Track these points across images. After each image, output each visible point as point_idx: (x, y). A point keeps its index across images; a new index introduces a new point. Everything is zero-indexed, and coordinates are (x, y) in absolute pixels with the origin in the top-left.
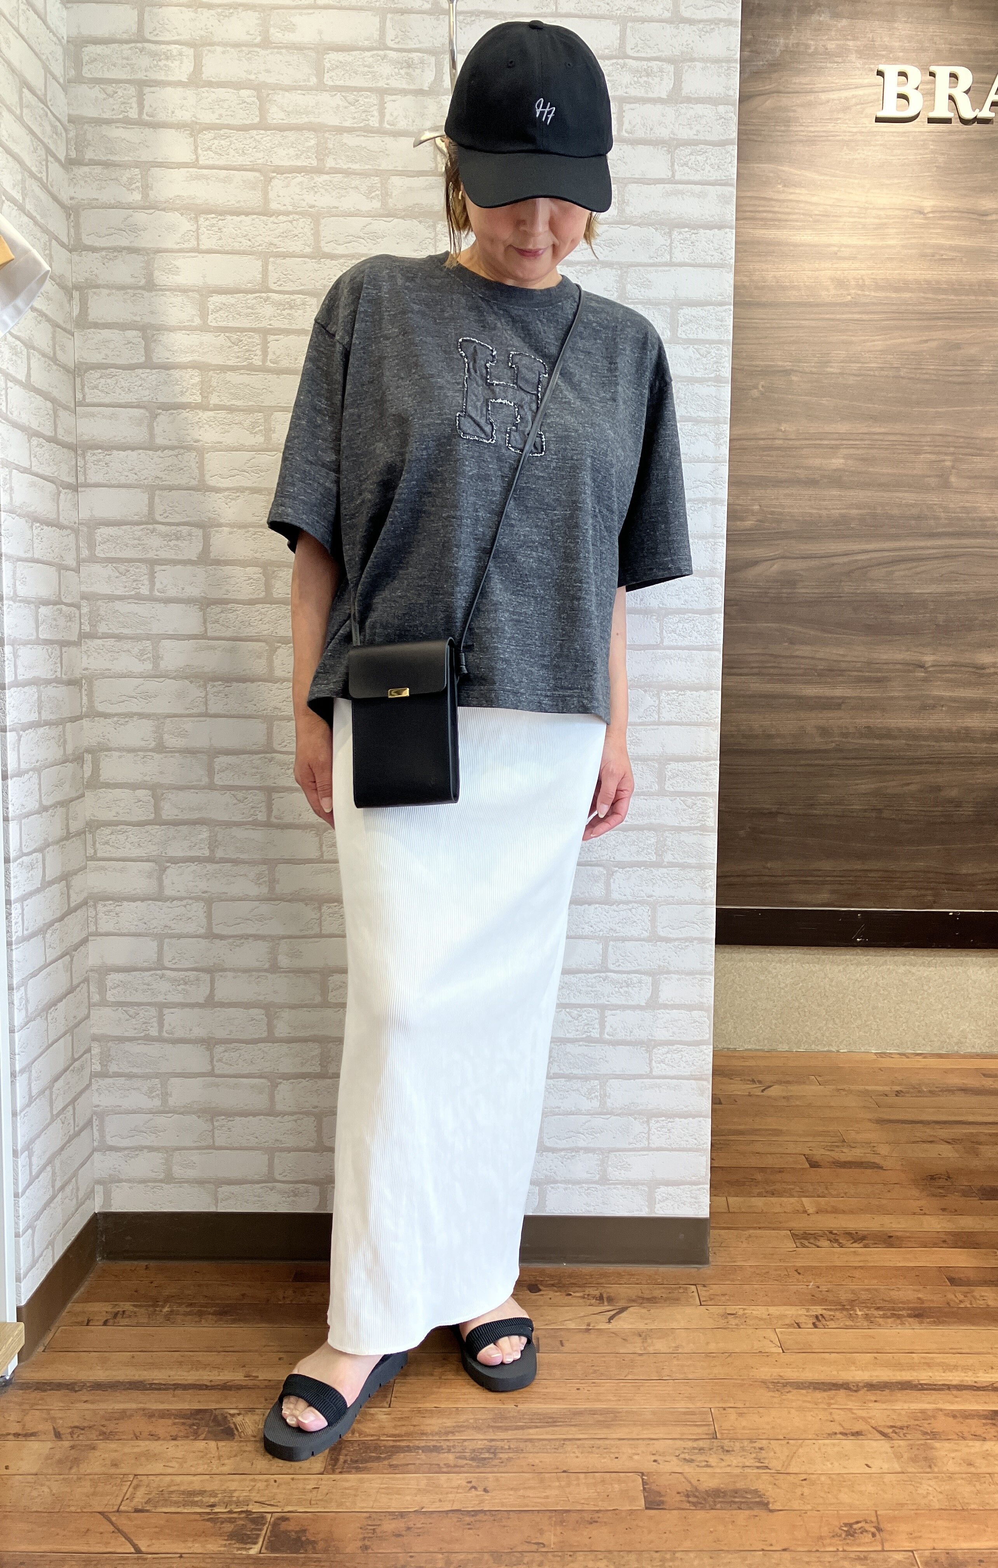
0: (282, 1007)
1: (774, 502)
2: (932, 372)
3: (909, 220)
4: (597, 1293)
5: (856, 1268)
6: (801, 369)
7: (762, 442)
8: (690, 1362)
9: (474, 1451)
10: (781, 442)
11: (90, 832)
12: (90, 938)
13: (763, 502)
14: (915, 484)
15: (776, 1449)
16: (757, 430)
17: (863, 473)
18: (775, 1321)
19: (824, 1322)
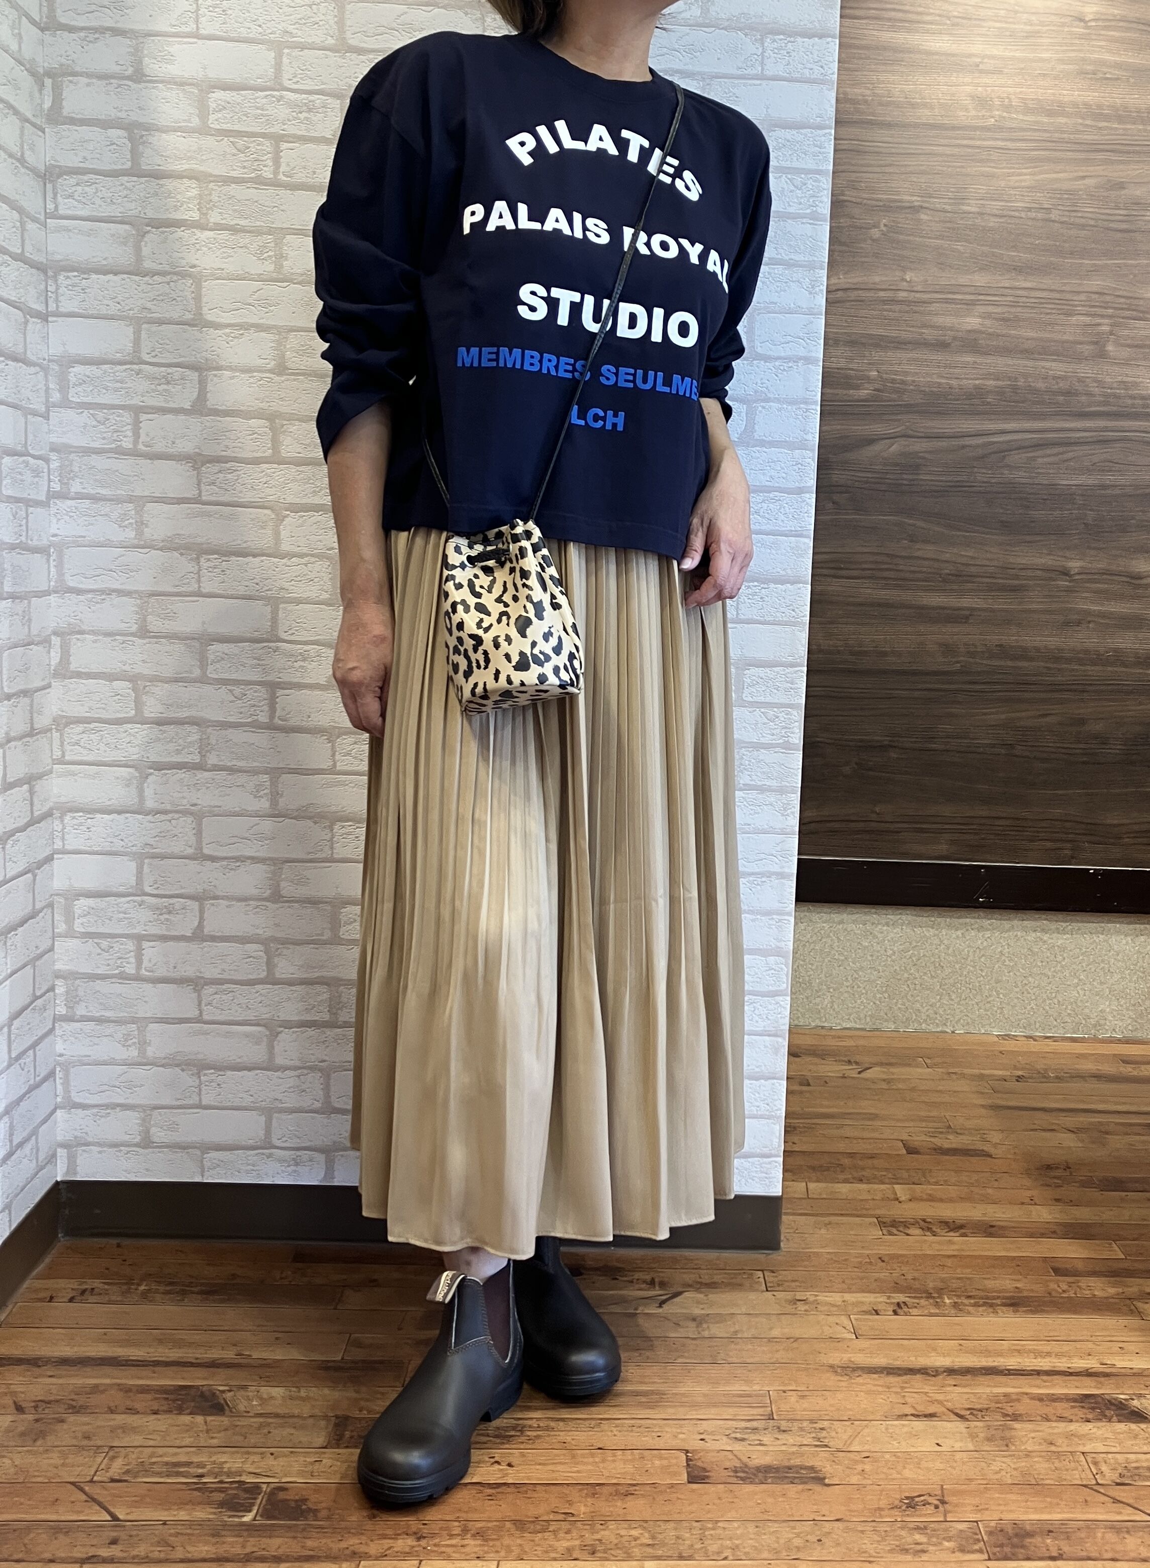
0: (286, 942)
1: (896, 368)
2: (1090, 215)
3: (1066, 29)
4: (648, 1277)
5: (948, 1257)
6: (932, 206)
7: (882, 294)
8: (749, 1346)
9: (498, 1428)
10: (904, 294)
11: (57, 730)
12: (55, 856)
13: (884, 368)
14: (1064, 352)
15: (839, 1430)
16: (877, 279)
17: (1003, 336)
18: (850, 1308)
19: (906, 1309)
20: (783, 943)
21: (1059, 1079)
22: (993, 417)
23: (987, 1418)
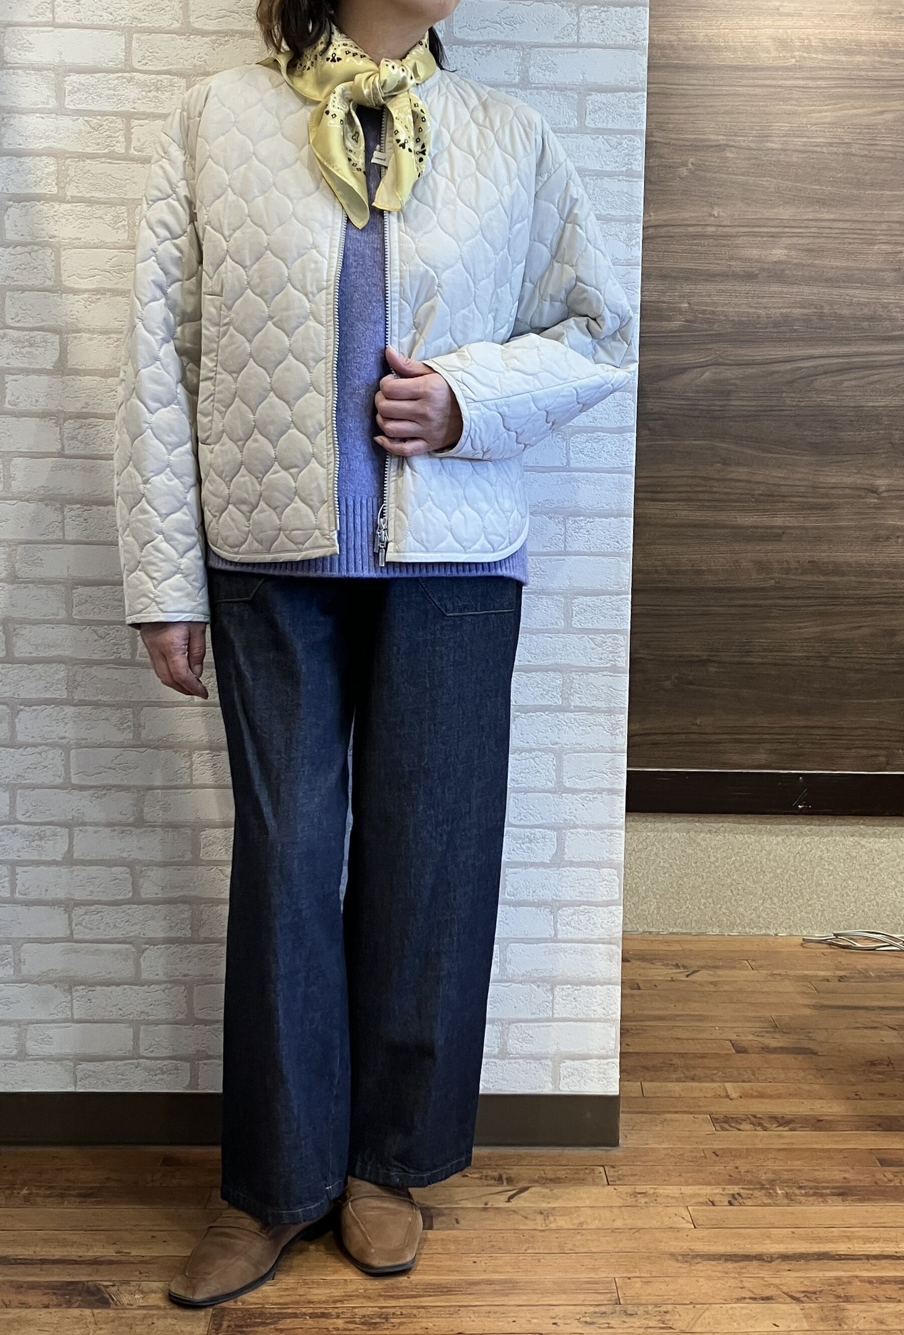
0: (150, 864)
1: (706, 300)
2: (889, 148)
4: (495, 1174)
5: (779, 1150)
6: (738, 144)
7: (691, 229)
8: (595, 1237)
9: (364, 1316)
10: (714, 229)
13: (694, 300)
14: (870, 280)
15: (681, 1313)
16: (686, 215)
17: (809, 266)
18: (688, 1200)
19: (741, 1201)
20: (615, 856)
21: (880, 978)
22: (801, 343)
23: (821, 1300)
